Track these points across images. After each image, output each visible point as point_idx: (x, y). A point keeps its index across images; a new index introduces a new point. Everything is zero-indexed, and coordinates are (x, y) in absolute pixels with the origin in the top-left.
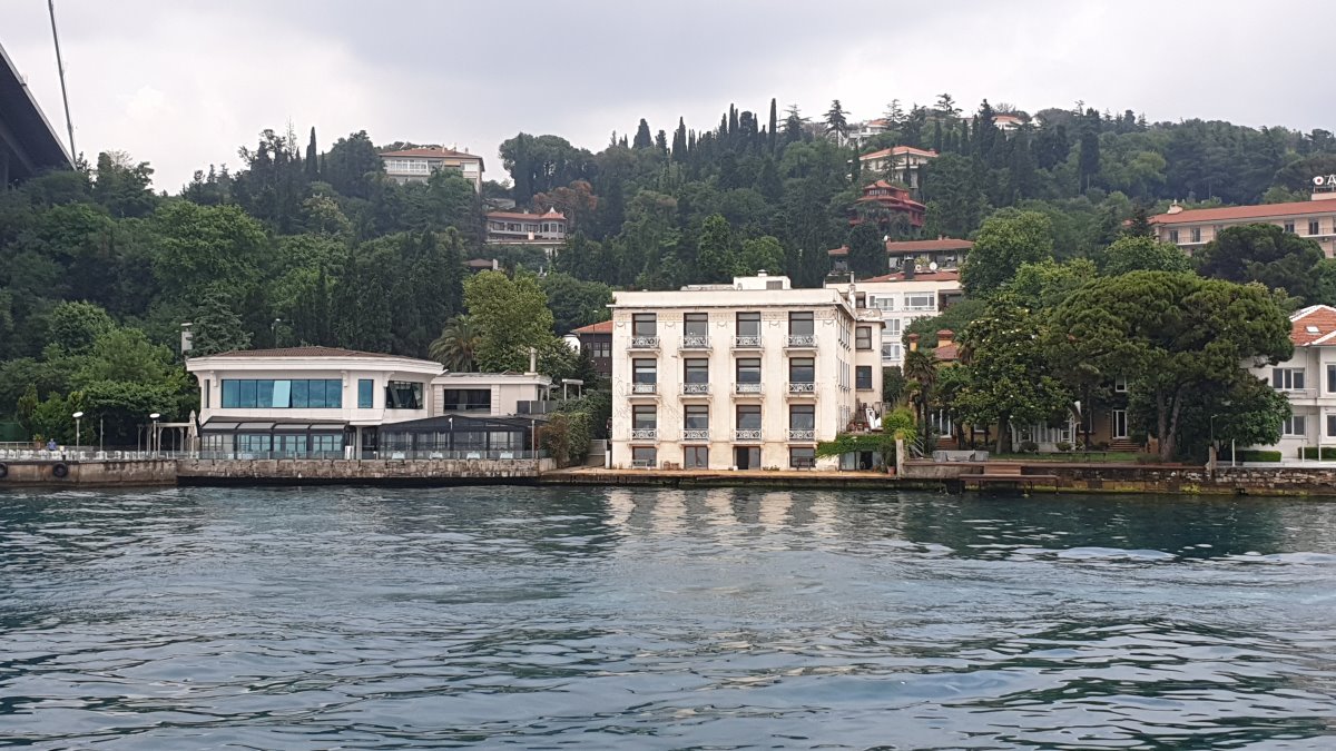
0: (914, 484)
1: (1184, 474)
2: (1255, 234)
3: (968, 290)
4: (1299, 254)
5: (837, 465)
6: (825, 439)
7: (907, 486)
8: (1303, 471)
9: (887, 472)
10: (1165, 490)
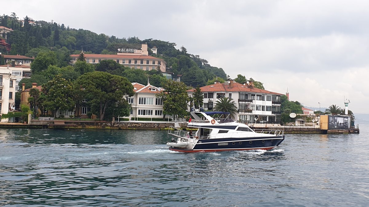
0: (33, 127)
1: (106, 124)
2: (109, 63)
3: (33, 71)
4: (120, 68)
5: (8, 121)
6: (5, 113)
7: (31, 127)
8: (135, 123)
9: (24, 123)
10: (101, 128)
